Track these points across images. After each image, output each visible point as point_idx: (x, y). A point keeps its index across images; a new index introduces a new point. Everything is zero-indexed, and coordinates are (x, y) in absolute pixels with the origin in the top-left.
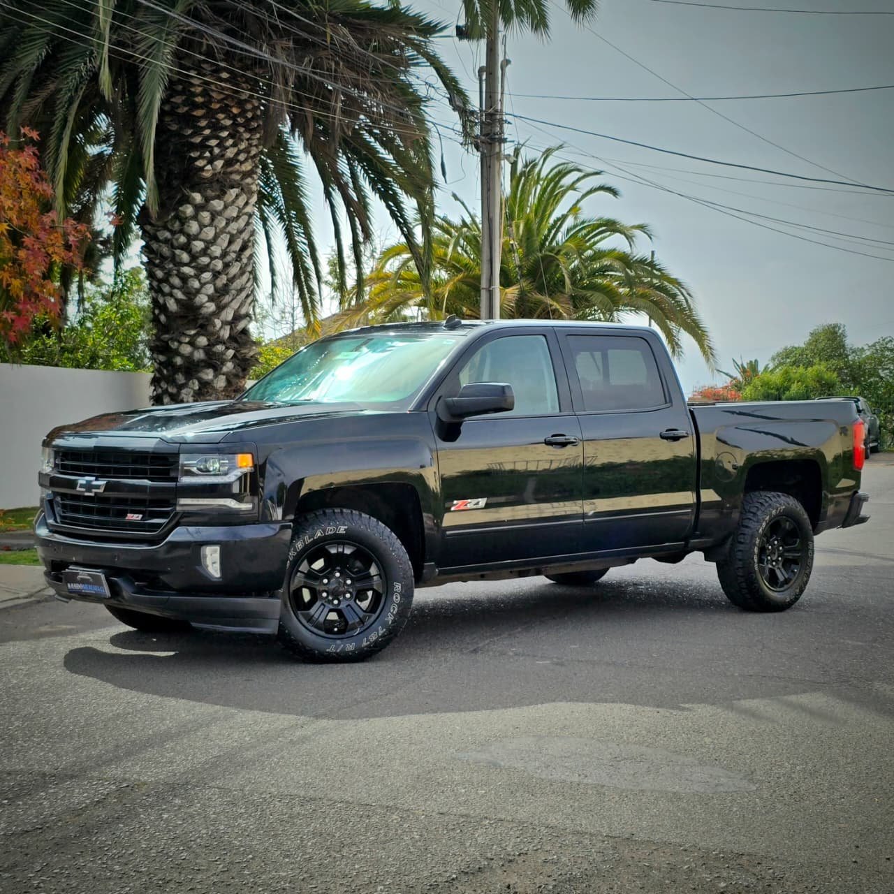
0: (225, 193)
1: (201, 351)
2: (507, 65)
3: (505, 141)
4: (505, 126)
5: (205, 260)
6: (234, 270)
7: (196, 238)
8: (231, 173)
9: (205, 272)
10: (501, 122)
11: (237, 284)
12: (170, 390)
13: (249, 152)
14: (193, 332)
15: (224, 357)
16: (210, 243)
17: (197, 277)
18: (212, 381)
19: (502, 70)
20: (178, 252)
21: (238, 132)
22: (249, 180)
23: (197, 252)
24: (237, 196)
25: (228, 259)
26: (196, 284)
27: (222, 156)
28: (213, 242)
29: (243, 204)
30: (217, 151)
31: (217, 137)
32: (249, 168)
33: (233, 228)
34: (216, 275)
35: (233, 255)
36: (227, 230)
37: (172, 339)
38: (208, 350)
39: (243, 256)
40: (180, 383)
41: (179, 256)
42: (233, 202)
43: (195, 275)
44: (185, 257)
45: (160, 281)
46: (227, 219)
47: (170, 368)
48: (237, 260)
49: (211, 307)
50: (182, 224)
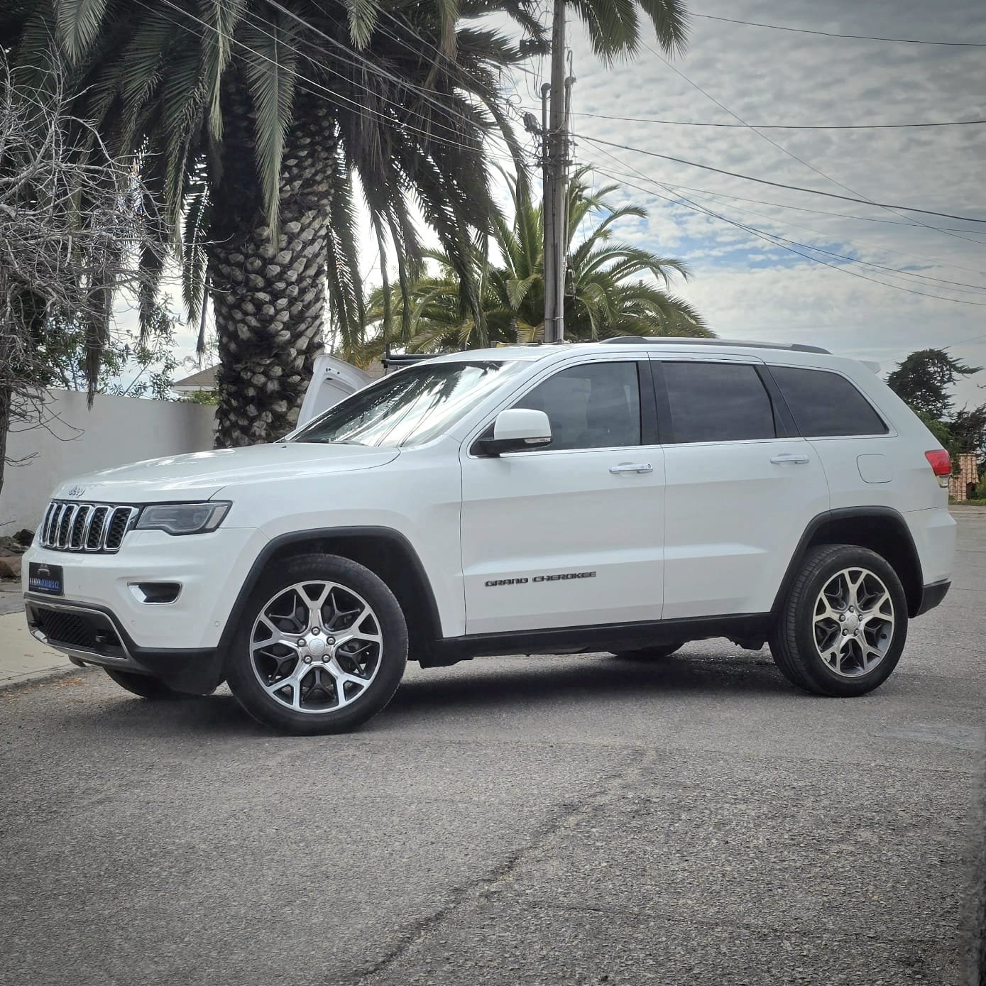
0: (303, 215)
1: (276, 383)
2: (572, 83)
3: (570, 163)
4: (571, 147)
5: (281, 285)
6: (309, 296)
7: (272, 261)
8: (308, 194)
9: (281, 298)
10: (567, 143)
11: (312, 312)
12: (240, 423)
13: (325, 172)
14: (268, 362)
15: (299, 388)
16: (286, 268)
17: (273, 302)
18: (286, 413)
19: (567, 88)
20: (252, 276)
21: (315, 151)
22: (325, 201)
23: (273, 277)
24: (314, 218)
25: (304, 284)
26: (272, 311)
27: (299, 177)
28: (289, 266)
29: (318, 227)
30: (295, 171)
31: (296, 157)
32: (325, 189)
33: (310, 251)
34: (292, 302)
35: (309, 281)
36: (303, 254)
37: (245, 369)
38: (282, 380)
39: (318, 282)
40: (252, 415)
41: (254, 280)
42: (310, 224)
43: (270, 301)
44: (260, 282)
45: (232, 307)
46: (304, 243)
47: (241, 399)
48: (312, 287)
49: (287, 335)
50: (258, 247)
